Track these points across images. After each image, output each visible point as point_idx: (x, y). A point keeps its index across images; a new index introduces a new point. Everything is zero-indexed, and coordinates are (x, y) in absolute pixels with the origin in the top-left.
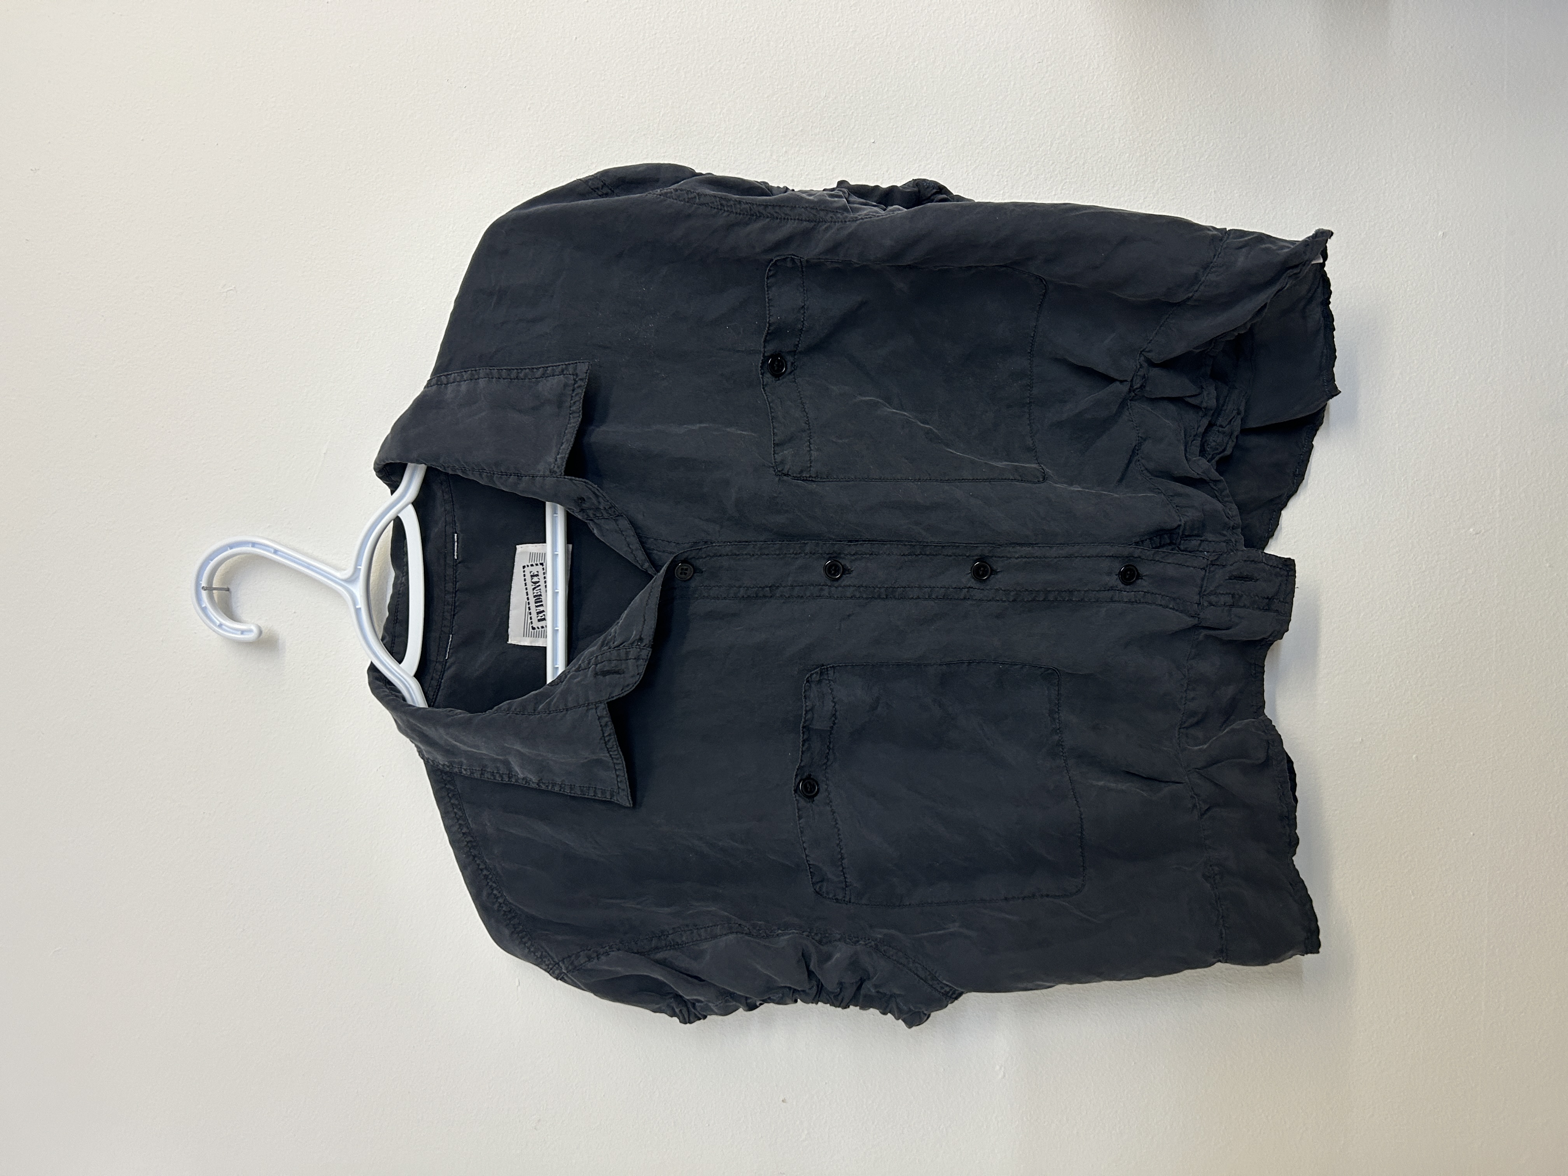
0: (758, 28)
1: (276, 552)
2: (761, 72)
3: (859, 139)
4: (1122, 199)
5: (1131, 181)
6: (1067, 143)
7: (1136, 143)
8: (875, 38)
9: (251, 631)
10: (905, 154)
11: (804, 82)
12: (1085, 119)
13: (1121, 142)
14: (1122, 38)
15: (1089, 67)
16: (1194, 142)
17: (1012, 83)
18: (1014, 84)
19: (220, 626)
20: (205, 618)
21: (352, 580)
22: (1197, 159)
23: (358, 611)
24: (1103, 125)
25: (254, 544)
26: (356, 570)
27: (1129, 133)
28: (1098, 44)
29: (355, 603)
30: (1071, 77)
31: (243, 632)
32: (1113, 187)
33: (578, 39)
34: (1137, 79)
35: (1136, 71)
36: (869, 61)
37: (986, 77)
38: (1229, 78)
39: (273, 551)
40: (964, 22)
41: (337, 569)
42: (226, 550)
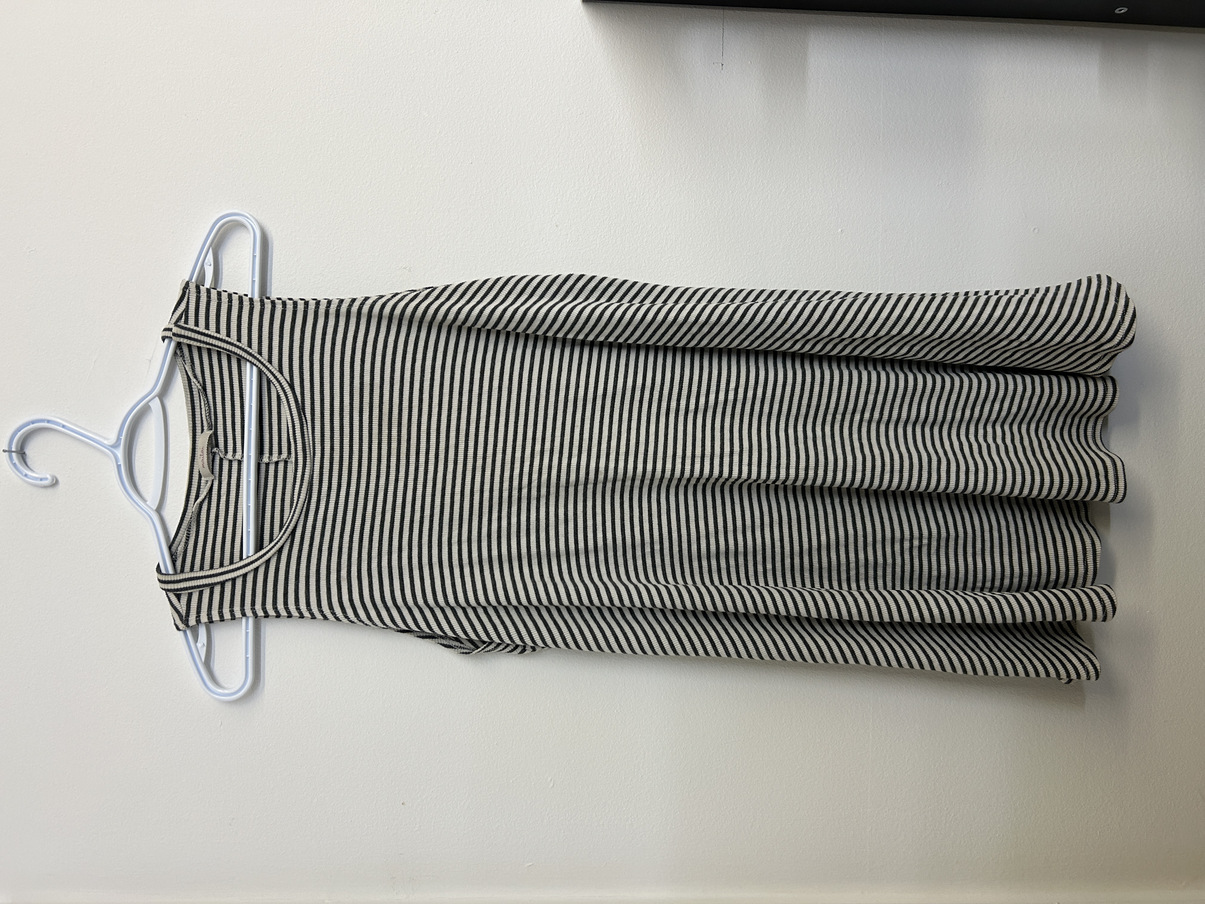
0: (395, 87)
1: (64, 426)
2: (397, 115)
3: (462, 161)
4: (634, 204)
5: (640, 193)
6: (599, 167)
7: (644, 168)
8: (473, 95)
9: (46, 479)
10: (492, 172)
11: (425, 122)
12: (610, 152)
13: (634, 167)
14: (634, 100)
15: (613, 118)
16: (682, 168)
17: (563, 127)
18: (564, 128)
19: (26, 475)
20: (15, 470)
21: (116, 446)
22: (683, 180)
23: (119, 467)
24: (622, 156)
25: (49, 421)
26: (119, 439)
27: (639, 161)
28: (619, 103)
29: (117, 461)
30: (601, 124)
31: (41, 480)
32: (629, 196)
33: (274, 91)
34: (644, 127)
35: (643, 121)
36: (468, 110)
37: (546, 122)
38: (704, 127)
39: (61, 426)
40: (531, 87)
41: (105, 439)
42: (30, 425)
